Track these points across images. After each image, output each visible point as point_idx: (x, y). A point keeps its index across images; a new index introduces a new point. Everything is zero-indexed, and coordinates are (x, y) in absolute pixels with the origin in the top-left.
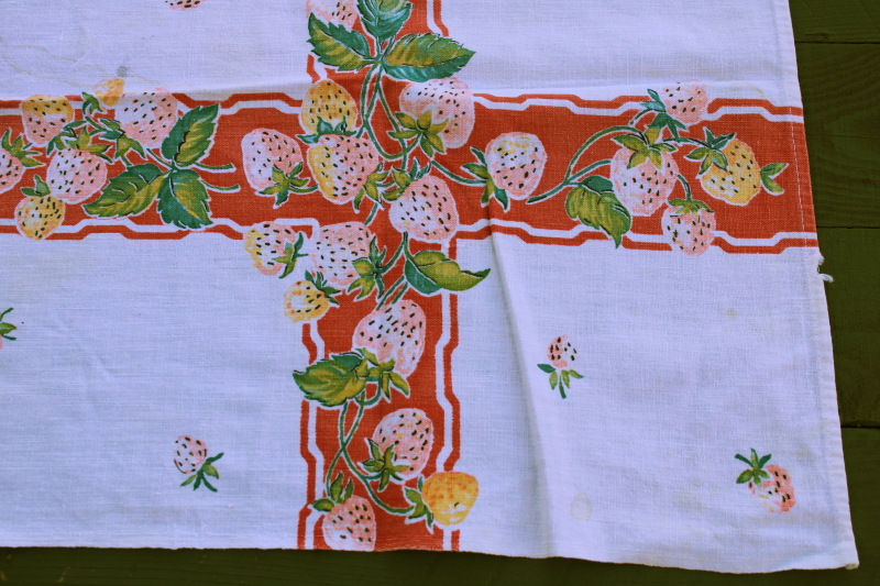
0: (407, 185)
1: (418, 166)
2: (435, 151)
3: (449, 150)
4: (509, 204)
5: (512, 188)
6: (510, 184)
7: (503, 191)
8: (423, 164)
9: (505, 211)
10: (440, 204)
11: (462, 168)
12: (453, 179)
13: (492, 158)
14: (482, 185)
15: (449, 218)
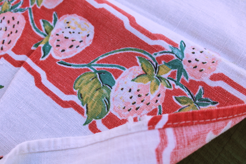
0: (5, 12)
1: (20, 6)
2: (36, 3)
3: (43, 8)
4: (47, 57)
5: (57, 48)
6: (58, 46)
7: (50, 47)
8: (24, 6)
9: (41, 59)
10: (11, 33)
11: (41, 21)
12: (31, 24)
13: (60, 24)
14: (42, 36)
15: (9, 43)
